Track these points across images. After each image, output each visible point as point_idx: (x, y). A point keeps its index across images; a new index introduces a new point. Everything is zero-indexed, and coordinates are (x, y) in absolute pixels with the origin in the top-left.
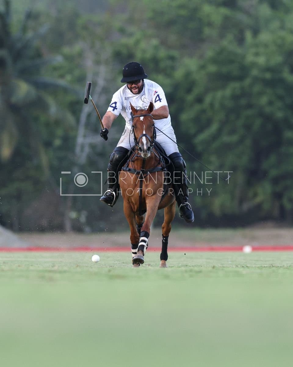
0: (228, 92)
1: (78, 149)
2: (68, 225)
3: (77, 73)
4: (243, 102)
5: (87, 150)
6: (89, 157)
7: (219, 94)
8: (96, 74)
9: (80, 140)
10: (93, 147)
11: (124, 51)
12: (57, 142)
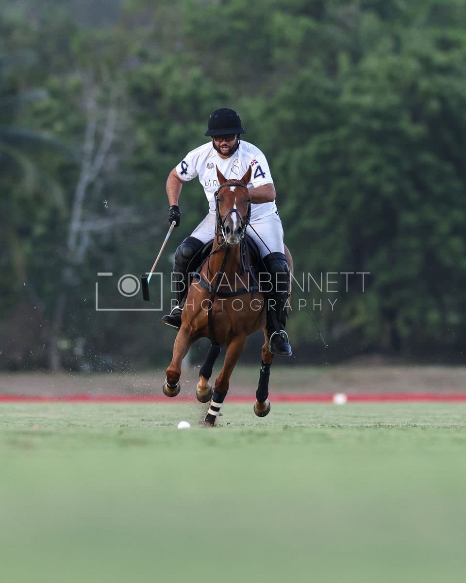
0: (312, 148)
1: (72, 241)
2: (55, 360)
3: (73, 119)
4: (335, 165)
5: (86, 241)
6: (89, 253)
7: (297, 153)
8: (102, 122)
9: (75, 226)
10: (95, 236)
11: (147, 86)
12: (39, 230)
